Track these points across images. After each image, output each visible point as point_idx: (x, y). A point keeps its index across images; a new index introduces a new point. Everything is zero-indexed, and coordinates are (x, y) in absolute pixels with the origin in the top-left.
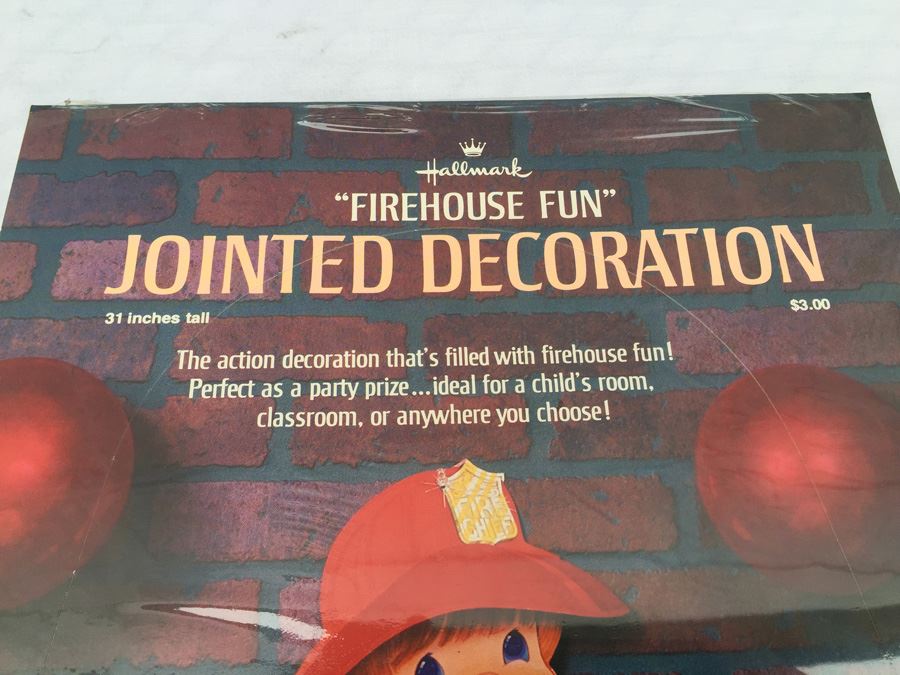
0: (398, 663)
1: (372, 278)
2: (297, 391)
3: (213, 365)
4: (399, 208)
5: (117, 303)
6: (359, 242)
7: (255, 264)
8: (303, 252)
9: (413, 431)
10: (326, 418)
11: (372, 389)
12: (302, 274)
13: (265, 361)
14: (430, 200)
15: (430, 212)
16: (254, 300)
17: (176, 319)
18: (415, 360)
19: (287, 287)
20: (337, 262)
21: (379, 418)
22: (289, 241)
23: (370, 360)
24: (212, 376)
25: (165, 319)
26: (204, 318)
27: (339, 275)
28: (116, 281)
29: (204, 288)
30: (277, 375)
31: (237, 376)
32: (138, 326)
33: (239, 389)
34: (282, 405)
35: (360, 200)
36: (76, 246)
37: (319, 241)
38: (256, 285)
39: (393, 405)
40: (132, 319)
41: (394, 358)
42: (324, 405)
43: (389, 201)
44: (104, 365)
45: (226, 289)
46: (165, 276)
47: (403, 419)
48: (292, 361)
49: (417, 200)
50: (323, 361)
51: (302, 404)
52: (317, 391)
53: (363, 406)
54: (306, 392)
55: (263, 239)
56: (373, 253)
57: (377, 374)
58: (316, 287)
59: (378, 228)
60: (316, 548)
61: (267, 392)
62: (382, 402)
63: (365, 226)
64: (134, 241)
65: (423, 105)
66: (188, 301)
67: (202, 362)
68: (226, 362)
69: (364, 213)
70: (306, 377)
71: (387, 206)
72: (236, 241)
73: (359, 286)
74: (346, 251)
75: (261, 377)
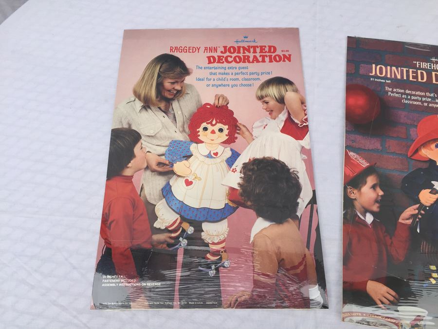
0: (432, 143)
1: (422, 78)
2: (409, 97)
3: (392, 90)
4: (427, 66)
5: (372, 77)
6: (419, 72)
7: (398, 72)
8: (408, 72)
9: (432, 107)
10: (415, 103)
11: (424, 99)
12: (408, 76)
13: (402, 91)
14: (434, 65)
15: (434, 67)
16: (399, 80)
17: (384, 81)
18: (432, 95)
19: (405, 78)
20: (415, 75)
21: (426, 104)
22: (405, 70)
23: (423, 94)
24: (393, 92)
25: (382, 81)
26: (390, 82)
27: (416, 77)
28: (372, 73)
29: (389, 76)
30: (405, 94)
31: (397, 93)
32: (377, 81)
33: (398, 95)
34: (407, 99)
35: (419, 63)
36: (362, 65)
37: (411, 70)
38: (399, 77)
39: (429, 103)
40: (376, 80)
41: (428, 94)
42: (414, 100)
43: (425, 64)
44: (372, 87)
45: (393, 77)
46: (381, 73)
47: (430, 105)
48: (407, 92)
49: (431, 65)
50: (414, 93)
51: (410, 100)
52: (413, 98)
53: (423, 102)
54: (411, 98)
55: (399, 68)
56: (422, 74)
57: (425, 96)
58: (411, 79)
59: (423, 69)
60: (415, 124)
61: (403, 96)
62: (426, 102)
63: (420, 68)
64: (374, 65)
65: (431, 46)
66: (385, 78)
67: (391, 89)
68: (395, 90)
69: (420, 66)
70: (411, 95)
71: (424, 65)
72: (394, 68)
73: (420, 80)
74: (417, 73)
75: (402, 94)
